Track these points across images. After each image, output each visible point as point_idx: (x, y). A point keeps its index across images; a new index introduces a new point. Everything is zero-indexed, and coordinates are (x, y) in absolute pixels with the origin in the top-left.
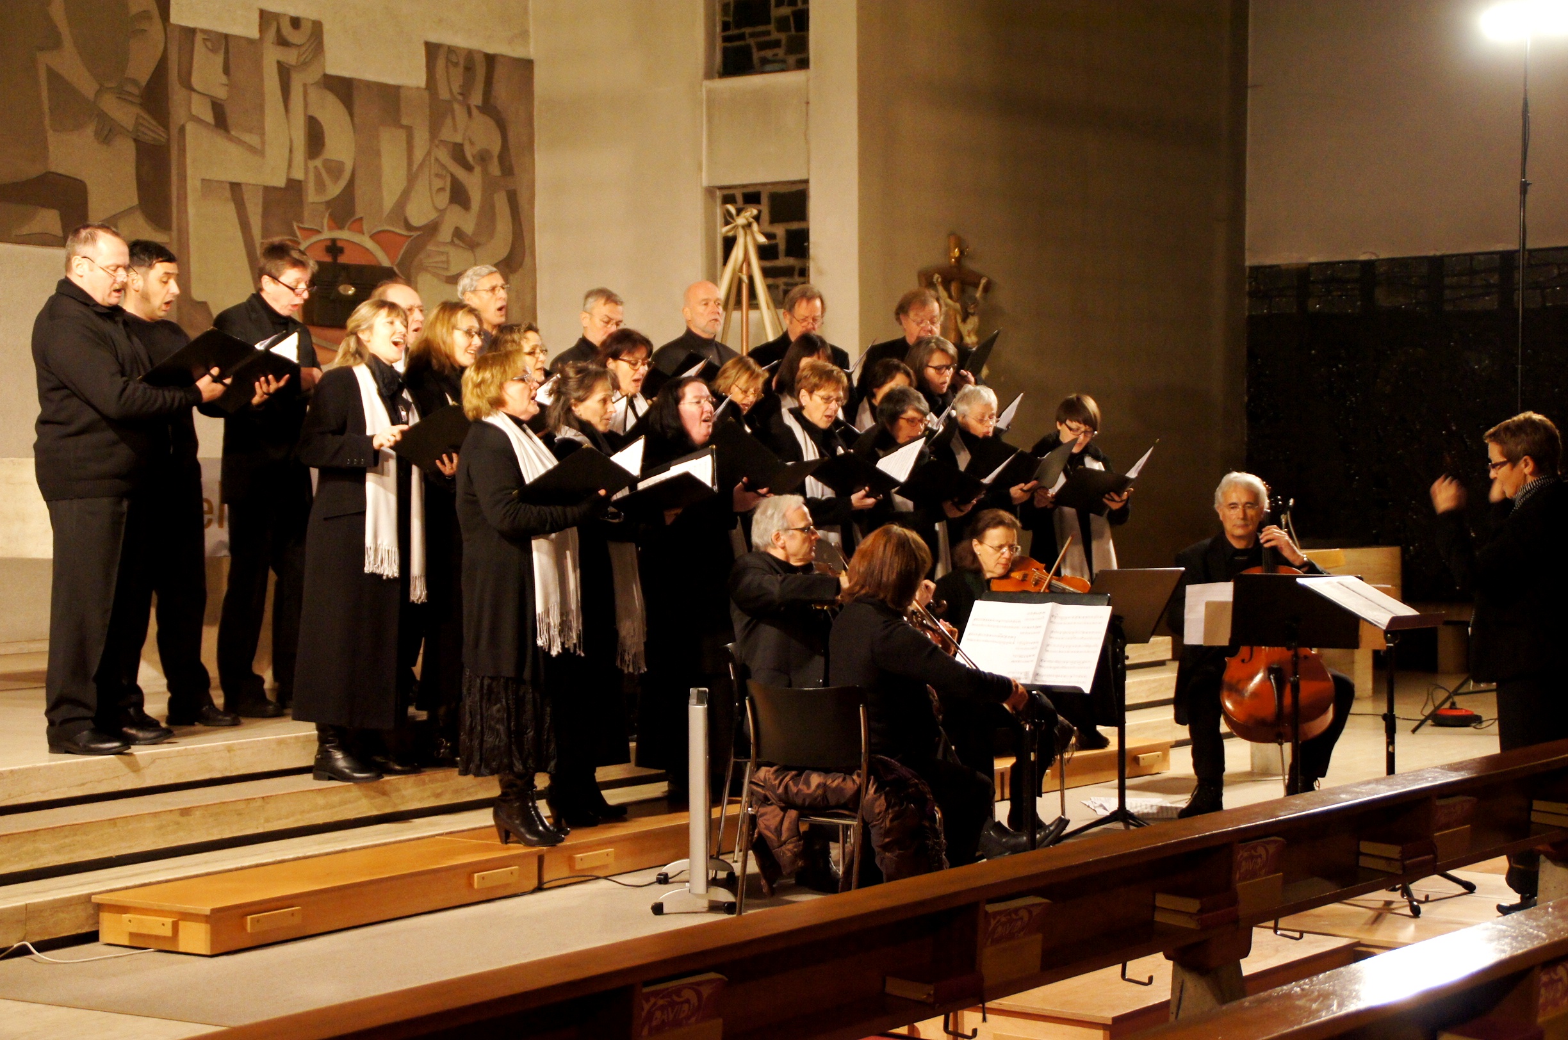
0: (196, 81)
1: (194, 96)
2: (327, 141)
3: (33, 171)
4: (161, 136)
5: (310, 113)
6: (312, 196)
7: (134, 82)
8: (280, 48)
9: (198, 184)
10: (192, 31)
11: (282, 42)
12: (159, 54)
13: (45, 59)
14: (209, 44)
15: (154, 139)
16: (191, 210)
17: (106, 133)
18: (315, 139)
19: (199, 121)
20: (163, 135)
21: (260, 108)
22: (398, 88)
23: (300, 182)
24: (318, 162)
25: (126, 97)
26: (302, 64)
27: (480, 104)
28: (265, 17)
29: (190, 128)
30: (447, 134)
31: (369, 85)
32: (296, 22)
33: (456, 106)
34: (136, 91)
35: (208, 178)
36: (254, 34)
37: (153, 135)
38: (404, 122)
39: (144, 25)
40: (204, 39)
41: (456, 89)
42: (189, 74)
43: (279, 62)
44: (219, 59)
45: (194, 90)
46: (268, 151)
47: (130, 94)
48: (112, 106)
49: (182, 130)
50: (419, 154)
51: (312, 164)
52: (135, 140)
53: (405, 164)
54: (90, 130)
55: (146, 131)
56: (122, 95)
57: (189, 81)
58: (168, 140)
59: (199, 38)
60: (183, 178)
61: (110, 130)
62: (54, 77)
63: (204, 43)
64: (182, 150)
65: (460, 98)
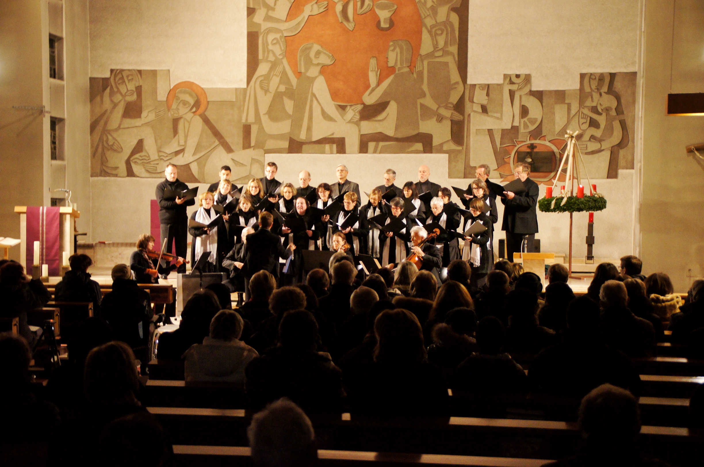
0: (475, 100)
1: (474, 104)
2: (530, 112)
3: (414, 133)
4: (461, 118)
5: (523, 103)
6: (522, 130)
7: (451, 103)
8: (511, 85)
9: (475, 131)
10: (475, 85)
11: (511, 83)
12: (461, 93)
13: (420, 101)
14: (481, 88)
15: (458, 119)
16: (471, 139)
17: (440, 119)
18: (524, 111)
19: (475, 112)
20: (462, 117)
21: (502, 105)
22: (565, 90)
23: (518, 126)
24: (525, 119)
25: (449, 108)
26: (520, 88)
27: (606, 91)
28: (505, 76)
29: (472, 114)
30: (589, 103)
31: (551, 92)
32: (518, 76)
33: (594, 94)
34: (452, 106)
35: (478, 128)
36: (501, 81)
37: (458, 118)
38: (566, 102)
39: (456, 86)
40: (479, 87)
41: (594, 87)
42: (473, 98)
43: (510, 90)
44: (485, 92)
45: (474, 103)
46: (504, 118)
47: (450, 107)
48: (443, 112)
49: (469, 115)
50: (573, 112)
51: (522, 120)
52: (451, 120)
53: (566, 116)
54: (435, 119)
55: (455, 117)
56: (446, 107)
57: (473, 100)
58: (464, 119)
59: (477, 87)
60: (469, 129)
61: (442, 118)
62: (422, 105)
63: (480, 89)
64: (469, 121)
65: (596, 90)
